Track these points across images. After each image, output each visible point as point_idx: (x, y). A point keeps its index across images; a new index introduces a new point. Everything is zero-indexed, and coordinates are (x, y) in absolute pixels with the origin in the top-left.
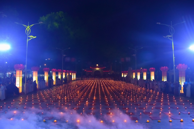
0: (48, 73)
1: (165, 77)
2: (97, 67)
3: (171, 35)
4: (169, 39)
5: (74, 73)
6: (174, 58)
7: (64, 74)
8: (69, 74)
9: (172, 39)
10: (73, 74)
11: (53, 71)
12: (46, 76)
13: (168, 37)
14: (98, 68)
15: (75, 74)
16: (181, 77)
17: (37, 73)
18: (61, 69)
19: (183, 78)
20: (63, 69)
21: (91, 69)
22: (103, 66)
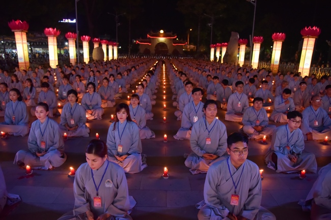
2: (161, 35)
5: (113, 46)
7: (86, 45)
10: (110, 47)
14: (164, 37)
15: (116, 49)
21: (148, 40)
22: (173, 34)
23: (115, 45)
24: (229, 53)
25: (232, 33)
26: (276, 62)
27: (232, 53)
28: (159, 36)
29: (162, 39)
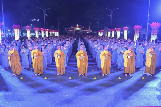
2: (78, 27)
6: (149, 15)
8: (52, 33)
10: (56, 32)
16: (153, 35)
17: (18, 31)
18: (44, 28)
19: (155, 36)
21: (71, 29)
22: (83, 26)
23: (58, 32)
24: (104, 35)
25: (105, 27)
27: (105, 35)
28: (76, 27)
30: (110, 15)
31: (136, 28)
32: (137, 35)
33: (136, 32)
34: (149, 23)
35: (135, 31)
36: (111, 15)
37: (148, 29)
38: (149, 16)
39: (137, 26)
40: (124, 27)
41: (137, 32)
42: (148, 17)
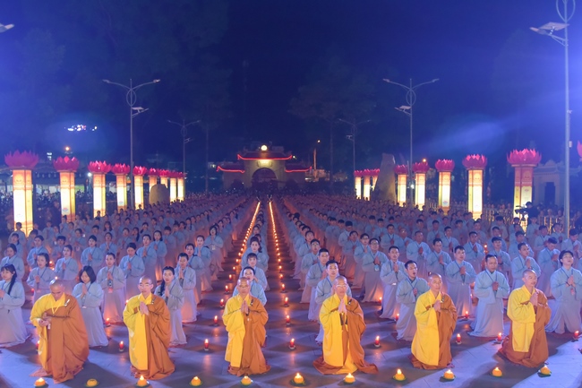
0: (73, 179)
1: (527, 190)
2: (264, 155)
3: (562, 22)
4: (554, 37)
5: (177, 177)
6: (568, 111)
7: (138, 181)
8: (159, 182)
9: (566, 40)
10: (173, 182)
11: (96, 170)
12: (68, 191)
13: (549, 31)
14: (267, 158)
15: (181, 183)
17: (29, 178)
18: (128, 163)
20: (132, 163)
22: (285, 152)
23: (180, 177)
24: (381, 188)
26: (445, 202)
27: (386, 189)
29: (265, 163)
30: (403, 107)
31: (519, 161)
32: (524, 188)
33: (521, 178)
34: (570, 143)
35: (517, 174)
36: (408, 108)
37: (571, 166)
38: (570, 115)
39: (524, 152)
40: (469, 158)
41: (524, 175)
42: (567, 117)
